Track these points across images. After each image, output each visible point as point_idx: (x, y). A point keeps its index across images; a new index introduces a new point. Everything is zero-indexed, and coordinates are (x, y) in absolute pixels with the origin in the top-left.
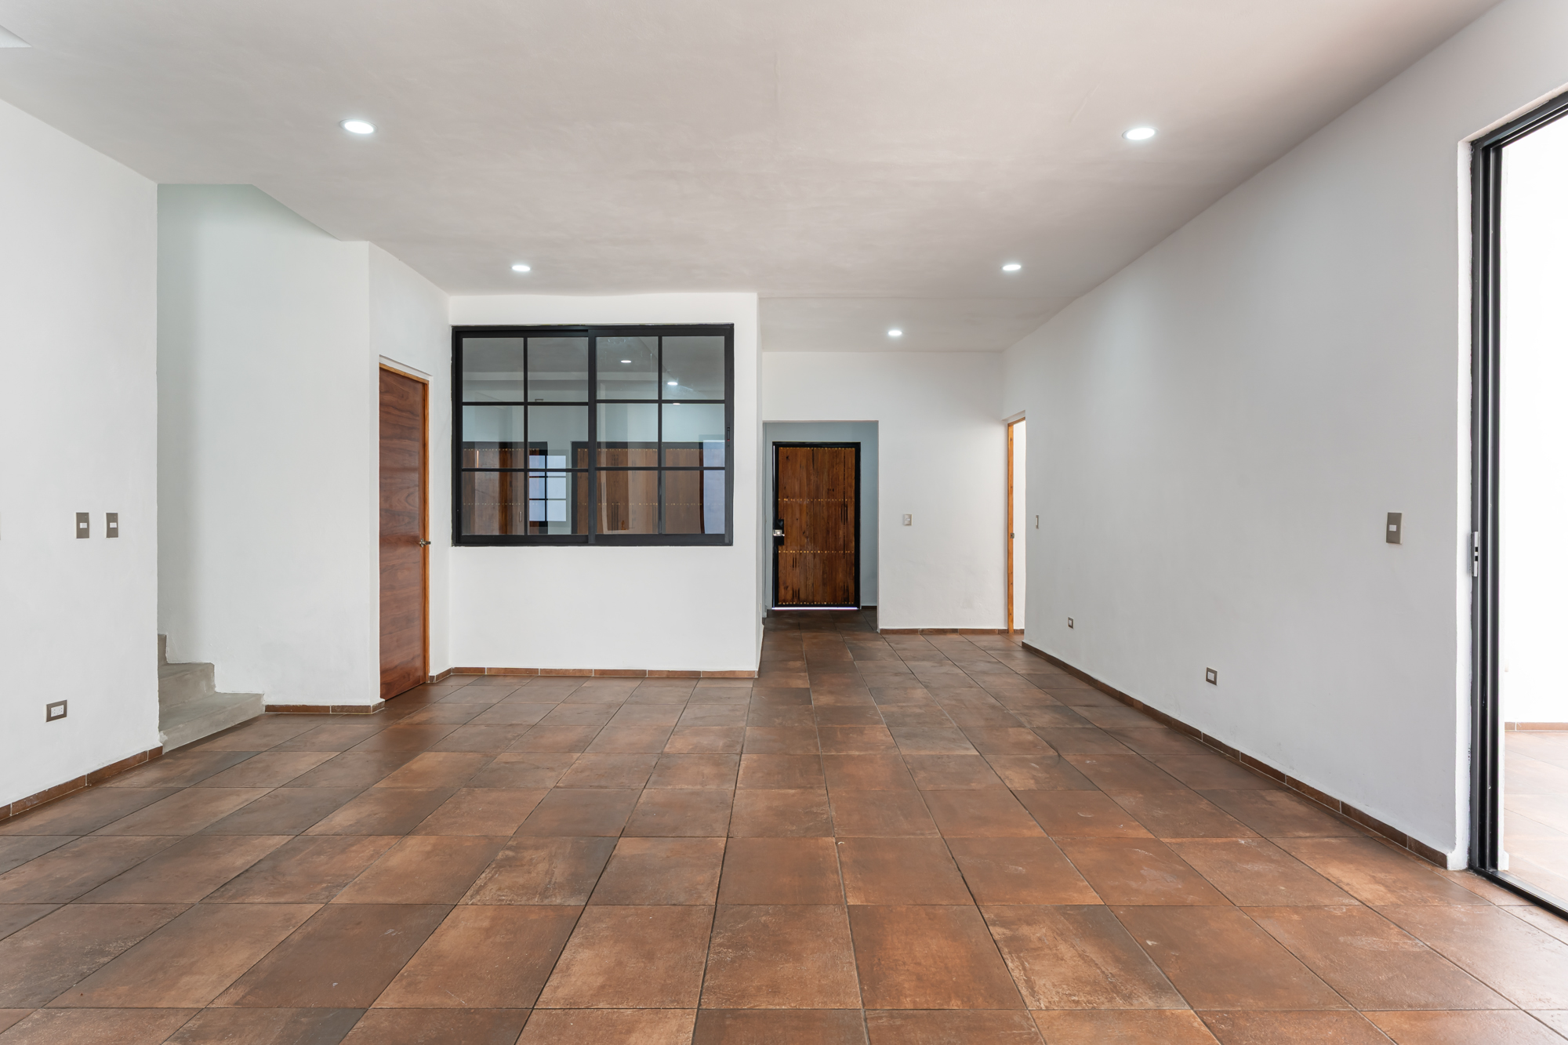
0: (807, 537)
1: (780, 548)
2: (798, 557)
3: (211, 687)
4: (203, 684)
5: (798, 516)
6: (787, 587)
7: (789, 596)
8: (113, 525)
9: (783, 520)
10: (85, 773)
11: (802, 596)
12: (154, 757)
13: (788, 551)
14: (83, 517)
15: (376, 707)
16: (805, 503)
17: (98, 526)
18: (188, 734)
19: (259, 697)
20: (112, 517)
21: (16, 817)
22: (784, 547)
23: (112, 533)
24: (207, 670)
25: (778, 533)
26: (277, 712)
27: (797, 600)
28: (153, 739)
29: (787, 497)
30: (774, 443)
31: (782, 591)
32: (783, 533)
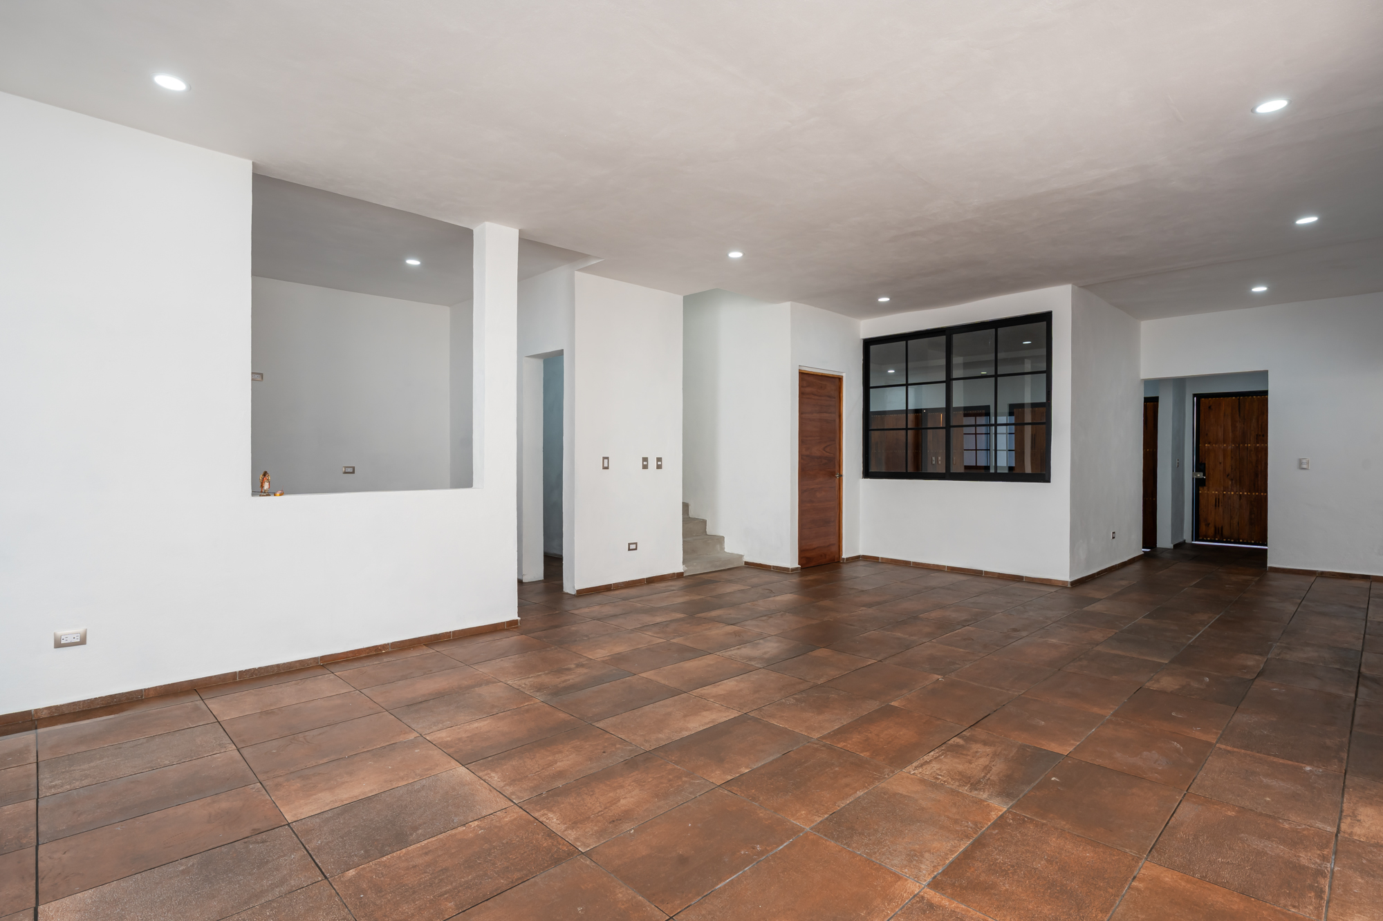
0: (1232, 480)
1: (1201, 488)
2: (1221, 497)
3: (723, 549)
4: (718, 547)
5: (1221, 459)
6: (1209, 524)
7: (1211, 531)
8: (659, 463)
9: (1205, 464)
10: (645, 577)
11: (1226, 532)
12: (680, 576)
13: (1211, 492)
14: (645, 459)
15: (793, 570)
16: (1230, 447)
17: (652, 463)
18: (698, 568)
19: (741, 556)
20: (659, 459)
21: (614, 590)
22: (1205, 488)
23: (659, 467)
24: (720, 540)
25: (1200, 475)
26: (750, 565)
27: (1219, 535)
28: (679, 568)
29: (1209, 443)
30: (1195, 395)
31: (1203, 527)
32: (1204, 475)
